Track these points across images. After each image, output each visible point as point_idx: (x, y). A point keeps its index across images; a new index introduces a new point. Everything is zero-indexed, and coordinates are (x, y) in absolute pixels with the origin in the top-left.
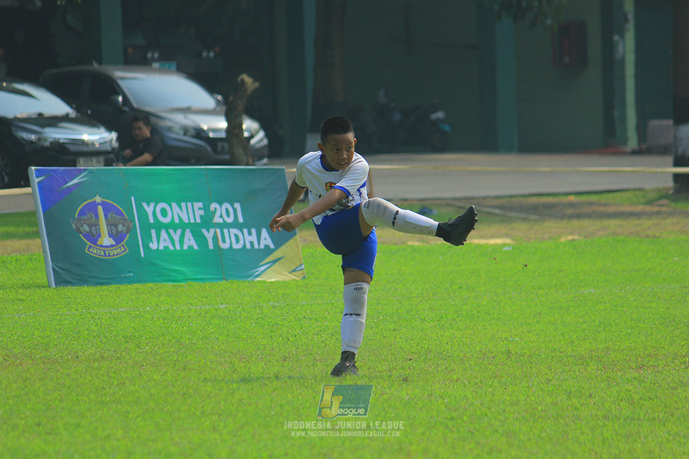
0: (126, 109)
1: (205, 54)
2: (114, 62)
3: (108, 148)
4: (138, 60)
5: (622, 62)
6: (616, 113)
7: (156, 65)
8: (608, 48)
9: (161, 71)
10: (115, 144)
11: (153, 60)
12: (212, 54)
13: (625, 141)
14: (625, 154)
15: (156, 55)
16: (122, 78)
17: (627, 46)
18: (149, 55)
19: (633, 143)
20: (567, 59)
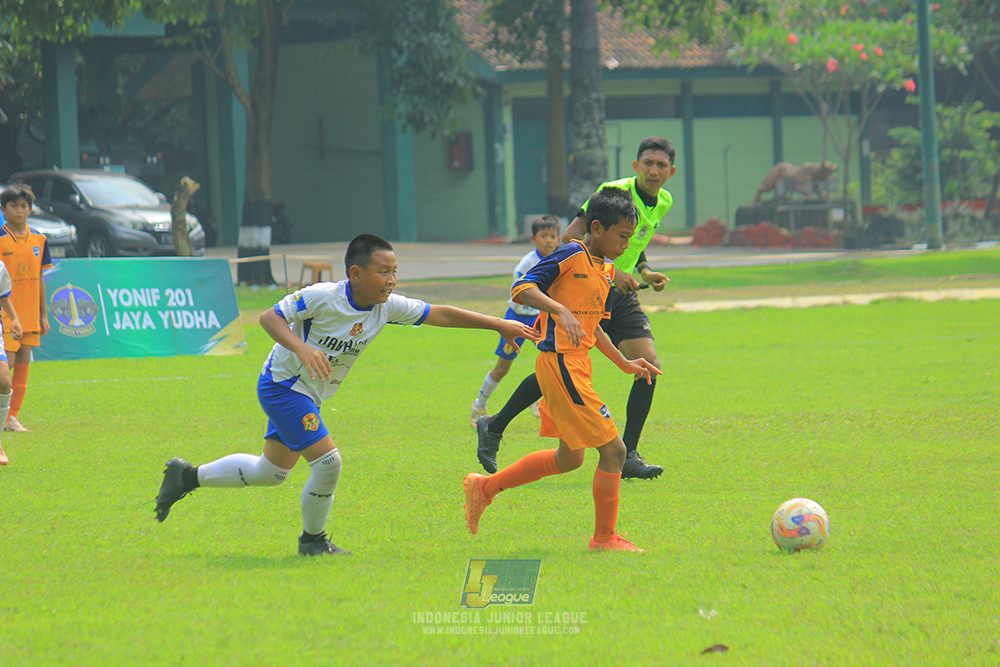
0: (82, 206)
1: (149, 159)
2: (71, 166)
3: (68, 240)
4: (91, 164)
5: (502, 166)
6: (498, 209)
7: (107, 169)
8: (491, 154)
9: (112, 174)
10: (74, 237)
11: (105, 164)
12: (155, 160)
13: (505, 233)
14: (505, 243)
15: (108, 160)
16: (79, 181)
17: (506, 153)
18: (101, 160)
19: (512, 234)
20: (456, 164)
